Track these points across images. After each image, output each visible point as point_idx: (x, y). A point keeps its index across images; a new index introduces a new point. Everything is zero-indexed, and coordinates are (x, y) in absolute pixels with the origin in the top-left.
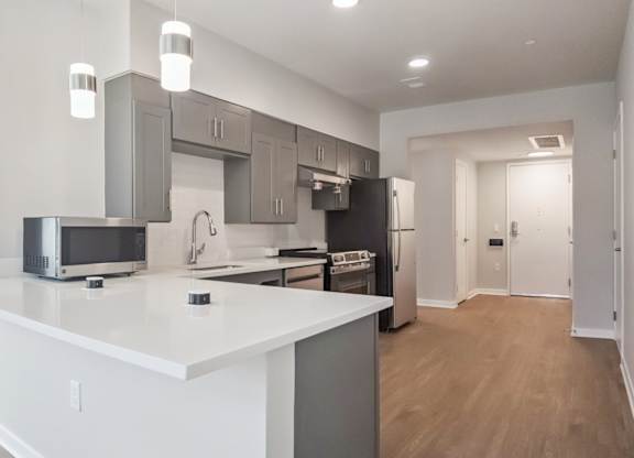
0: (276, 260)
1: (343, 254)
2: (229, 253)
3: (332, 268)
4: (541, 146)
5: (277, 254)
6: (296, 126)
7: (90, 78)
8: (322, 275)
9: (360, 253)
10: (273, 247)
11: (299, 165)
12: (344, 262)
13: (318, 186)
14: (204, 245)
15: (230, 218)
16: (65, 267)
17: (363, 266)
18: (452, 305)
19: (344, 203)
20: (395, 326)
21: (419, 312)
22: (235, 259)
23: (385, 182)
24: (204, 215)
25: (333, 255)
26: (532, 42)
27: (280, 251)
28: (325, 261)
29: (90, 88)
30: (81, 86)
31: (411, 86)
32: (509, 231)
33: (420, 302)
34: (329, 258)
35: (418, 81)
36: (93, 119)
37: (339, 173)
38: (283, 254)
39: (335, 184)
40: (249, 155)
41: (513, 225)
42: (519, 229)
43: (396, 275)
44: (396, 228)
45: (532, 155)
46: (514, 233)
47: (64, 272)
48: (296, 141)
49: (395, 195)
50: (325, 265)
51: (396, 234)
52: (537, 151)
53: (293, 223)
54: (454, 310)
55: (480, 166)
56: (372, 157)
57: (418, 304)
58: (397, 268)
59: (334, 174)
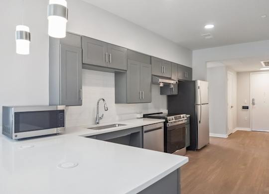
0: (142, 119)
1: (173, 117)
2: (117, 118)
3: (168, 124)
4: (266, 65)
5: (142, 116)
6: (151, 57)
7: (26, 33)
8: (163, 128)
9: (182, 116)
10: (141, 113)
11: (152, 75)
12: (174, 121)
13: (161, 85)
14: (103, 115)
15: (118, 101)
16: (16, 134)
17: (184, 122)
18: (226, 136)
19: (175, 92)
20: (199, 148)
21: (210, 140)
22: (120, 120)
23: (194, 82)
24: (102, 101)
25: (168, 118)
26: (265, 16)
27: (144, 115)
28: (164, 120)
29: (26, 38)
30: (21, 38)
31: (207, 37)
32: (251, 102)
33: (211, 135)
34: (166, 119)
35: (209, 35)
36: (28, 55)
37: (173, 78)
38: (145, 116)
39: (170, 84)
40: (126, 71)
41: (253, 100)
42: (256, 102)
43: (199, 125)
44: (199, 103)
45: (261, 69)
46: (253, 104)
47: (16, 136)
48: (151, 64)
49: (199, 88)
50: (164, 122)
51: (200, 106)
52: (264, 67)
53: (150, 102)
54: (226, 138)
55: (239, 74)
56: (188, 70)
57: (210, 135)
58: (200, 121)
59: (170, 79)
